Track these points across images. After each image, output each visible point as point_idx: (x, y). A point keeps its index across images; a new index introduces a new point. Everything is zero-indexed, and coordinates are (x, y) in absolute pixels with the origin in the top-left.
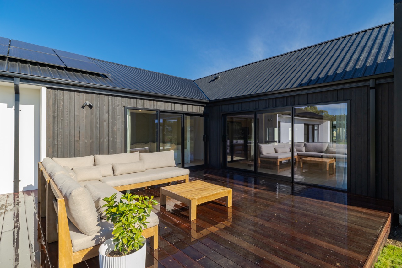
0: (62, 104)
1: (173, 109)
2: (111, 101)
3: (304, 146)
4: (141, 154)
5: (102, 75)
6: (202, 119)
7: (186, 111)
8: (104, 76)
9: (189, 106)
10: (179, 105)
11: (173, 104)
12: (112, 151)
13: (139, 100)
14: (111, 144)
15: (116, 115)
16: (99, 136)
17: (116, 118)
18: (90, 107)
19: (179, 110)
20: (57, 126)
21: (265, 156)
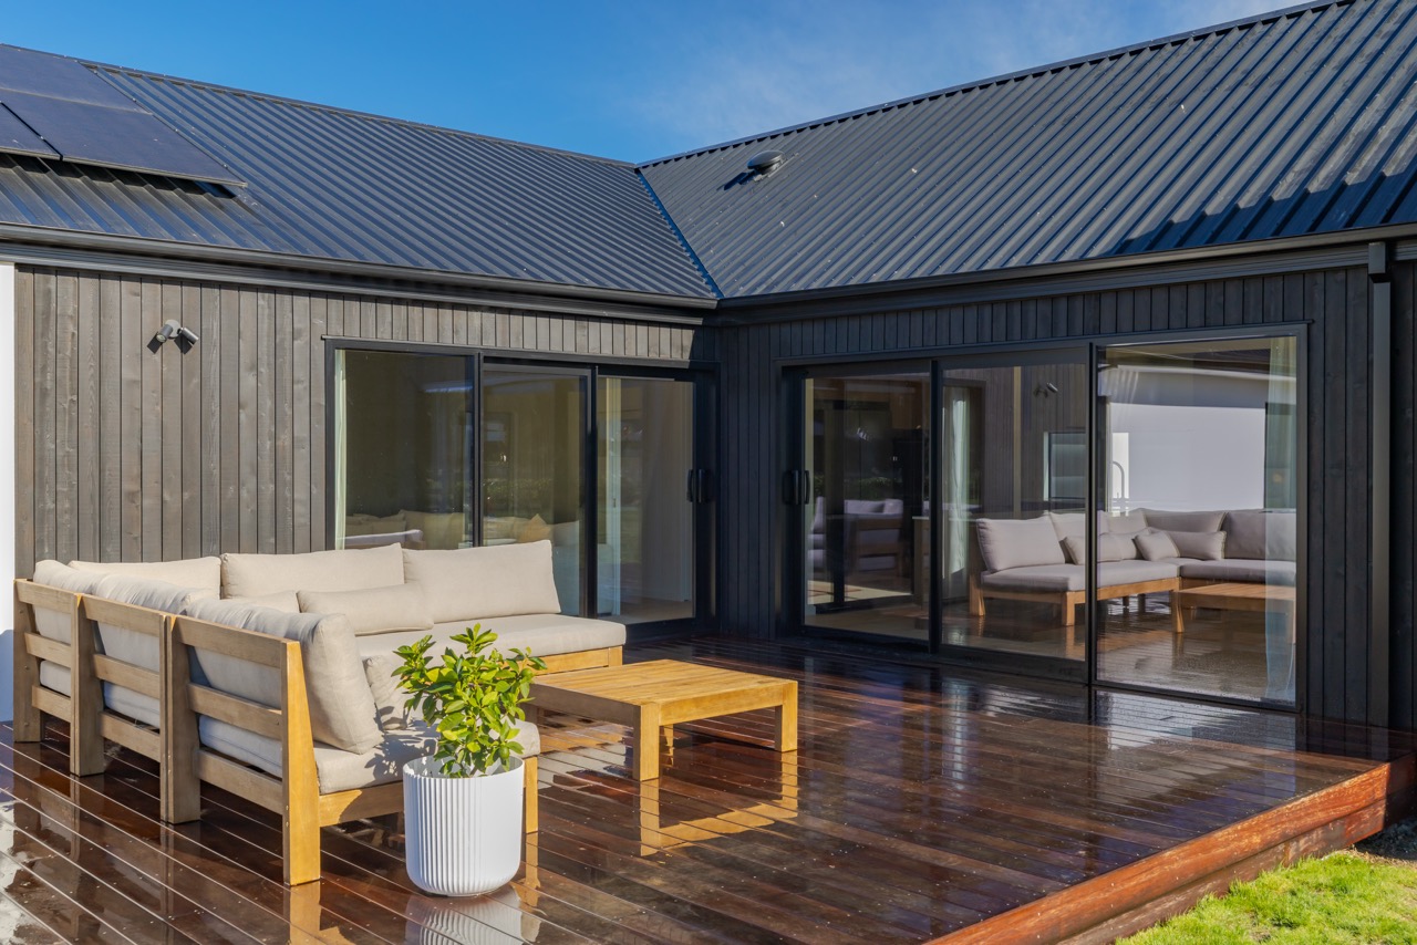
0: (73, 334)
1: (543, 347)
2: (269, 315)
3: (1222, 529)
4: (411, 553)
5: (210, 188)
6: (684, 391)
7: (607, 352)
8: (215, 191)
9: (619, 327)
10: (569, 323)
11: (543, 321)
12: (273, 540)
13: (388, 307)
14: (267, 509)
15: (288, 376)
16: (217, 472)
17: (289, 391)
18: (184, 342)
19: (569, 349)
20: (53, 429)
21: (1005, 578)
